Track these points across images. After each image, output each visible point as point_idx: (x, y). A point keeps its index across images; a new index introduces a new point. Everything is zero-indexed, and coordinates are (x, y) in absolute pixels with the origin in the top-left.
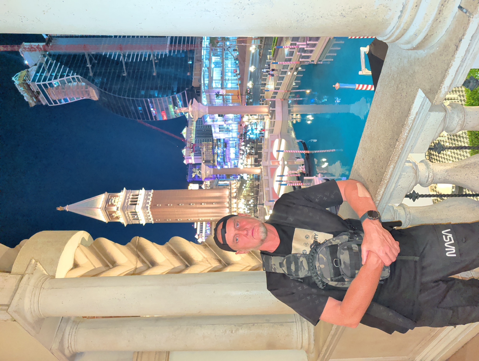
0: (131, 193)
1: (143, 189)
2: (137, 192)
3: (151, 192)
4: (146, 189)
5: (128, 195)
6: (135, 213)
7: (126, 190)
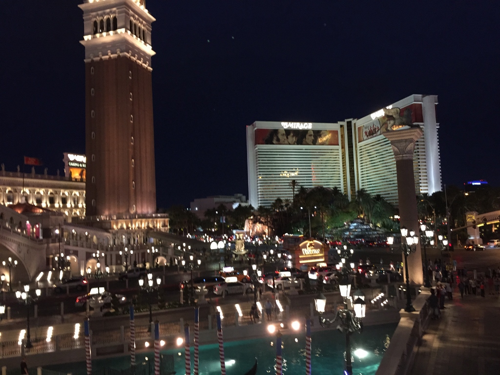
0: (148, 29)
1: (153, 53)
2: (149, 41)
3: (149, 66)
4: (153, 57)
5: (144, 22)
6: (112, 25)
7: (151, 22)
